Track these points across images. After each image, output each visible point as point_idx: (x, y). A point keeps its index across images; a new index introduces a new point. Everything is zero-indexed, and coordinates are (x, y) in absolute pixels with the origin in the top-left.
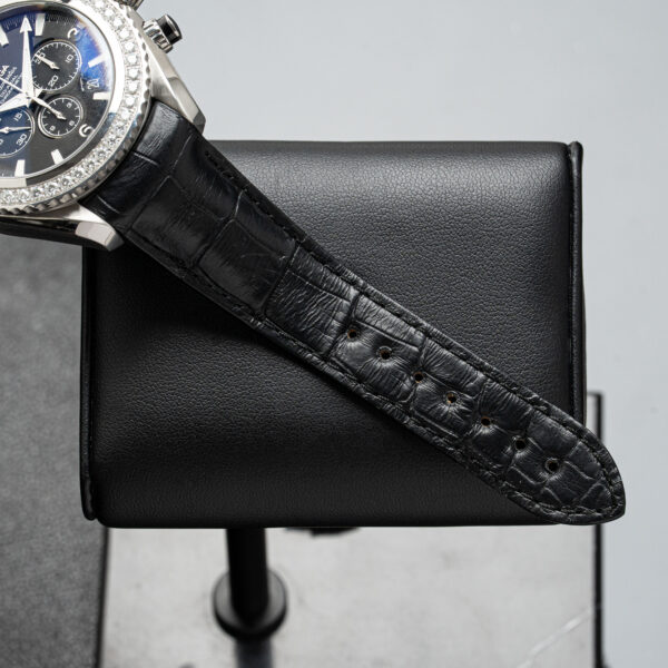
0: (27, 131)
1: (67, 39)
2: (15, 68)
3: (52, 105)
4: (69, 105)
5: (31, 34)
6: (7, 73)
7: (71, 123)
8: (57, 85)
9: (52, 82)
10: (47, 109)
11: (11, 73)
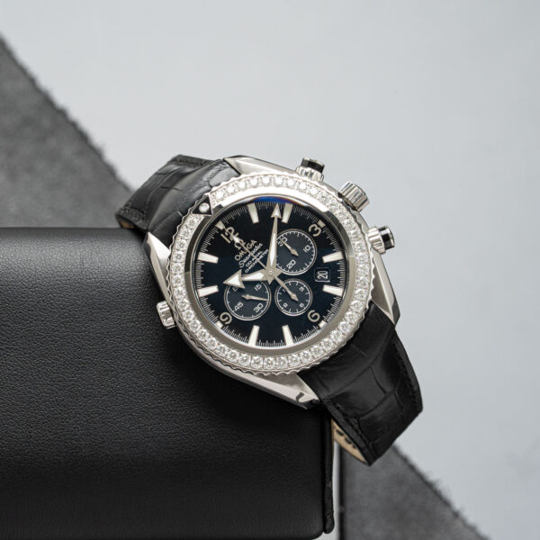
0: (264, 302)
1: (307, 231)
2: (261, 245)
3: (287, 285)
4: (302, 289)
5: (280, 220)
6: (253, 247)
7: (301, 305)
8: (294, 269)
9: (290, 265)
10: (283, 288)
11: (257, 248)
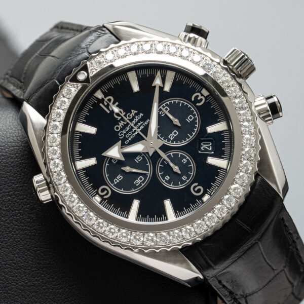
0: (145, 175)
1: (190, 100)
2: (141, 115)
3: (169, 157)
4: (185, 161)
6: (134, 117)
7: (184, 178)
8: (176, 140)
9: (172, 136)
11: (137, 118)
